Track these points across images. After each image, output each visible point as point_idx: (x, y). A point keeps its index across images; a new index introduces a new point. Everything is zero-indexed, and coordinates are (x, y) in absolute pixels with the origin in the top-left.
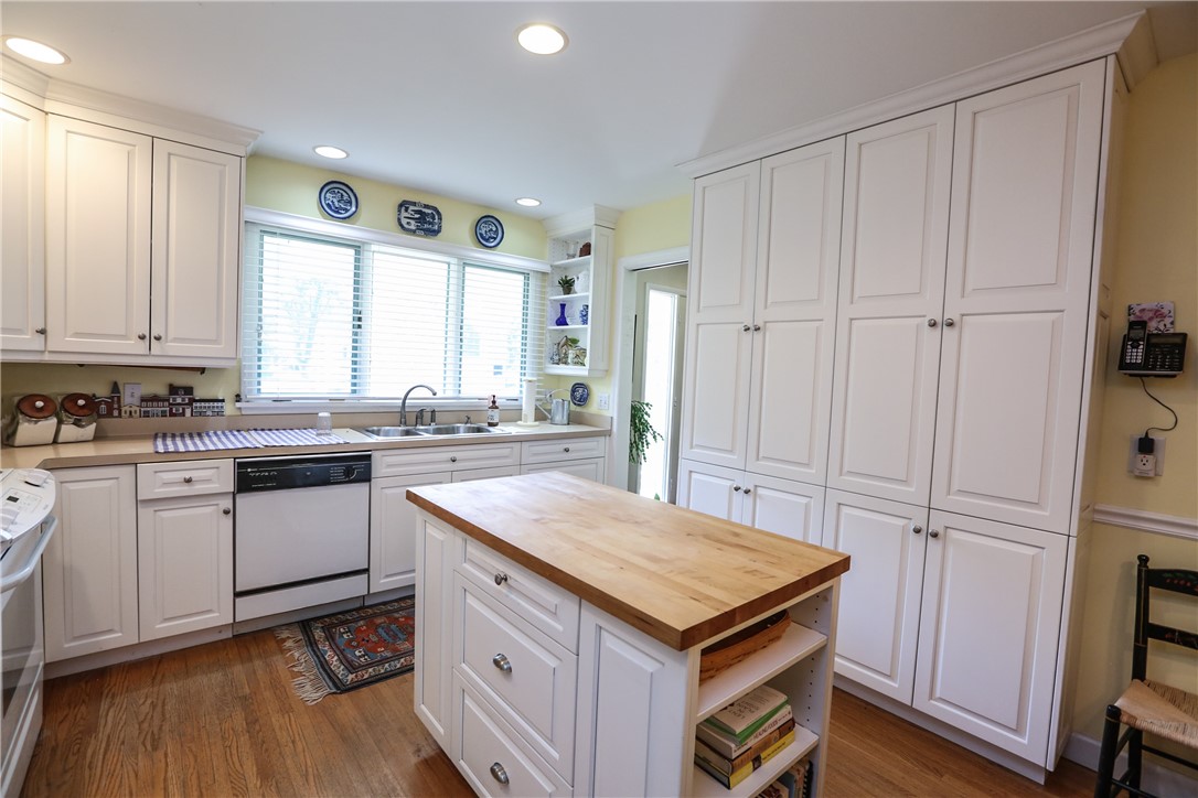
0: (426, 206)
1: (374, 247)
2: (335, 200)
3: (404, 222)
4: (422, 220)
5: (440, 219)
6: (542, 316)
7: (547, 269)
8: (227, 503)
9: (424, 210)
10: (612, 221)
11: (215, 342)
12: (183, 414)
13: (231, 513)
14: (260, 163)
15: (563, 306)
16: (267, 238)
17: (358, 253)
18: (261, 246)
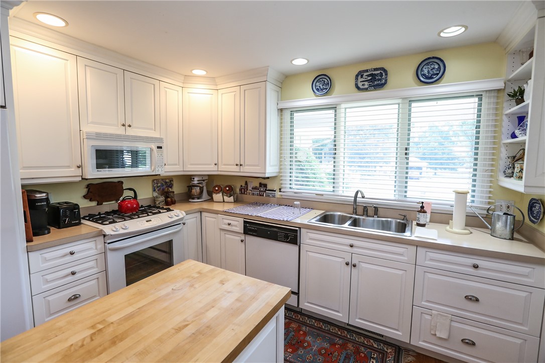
0: (376, 69)
2: (321, 85)
3: (360, 85)
4: (373, 79)
5: (386, 74)
8: (243, 238)
9: (374, 73)
11: (258, 166)
12: (263, 195)
13: (244, 242)
15: (521, 119)
16: (295, 114)
17: (336, 111)
18: (291, 118)
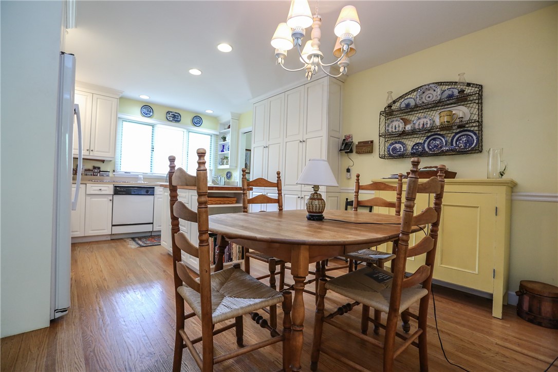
0: (176, 113)
1: (158, 126)
2: (146, 111)
3: (168, 118)
4: (174, 117)
5: (180, 117)
6: (217, 149)
7: (218, 133)
8: (111, 198)
10: (237, 117)
11: (109, 152)
12: (97, 175)
13: (112, 201)
14: (124, 101)
15: (223, 146)
16: (124, 122)
17: (153, 127)
18: (122, 125)
